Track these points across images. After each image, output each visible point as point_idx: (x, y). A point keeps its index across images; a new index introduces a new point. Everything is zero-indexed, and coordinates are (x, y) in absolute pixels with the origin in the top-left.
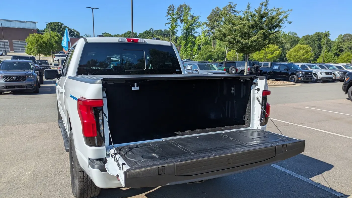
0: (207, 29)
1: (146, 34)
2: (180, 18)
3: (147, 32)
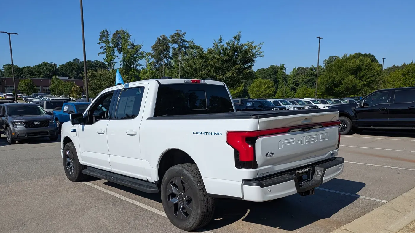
0: (153, 60)
1: (70, 66)
2: (118, 47)
3: (71, 63)
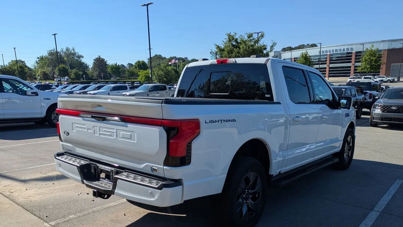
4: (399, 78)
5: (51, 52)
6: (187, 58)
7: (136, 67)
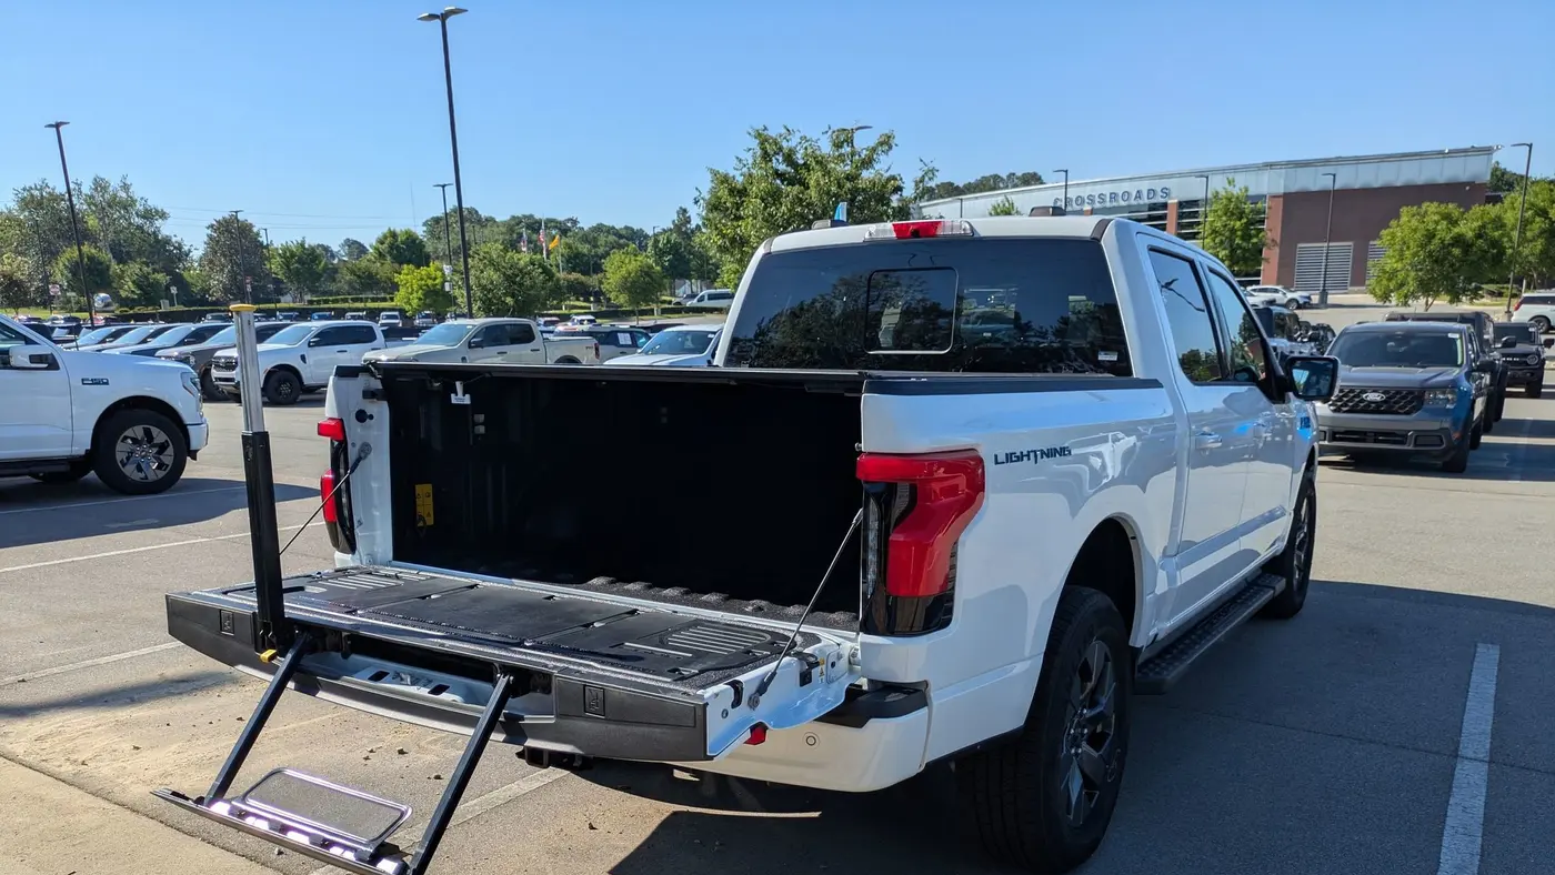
4: (1324, 294)
5: (32, 195)
6: (575, 222)
7: (381, 255)
